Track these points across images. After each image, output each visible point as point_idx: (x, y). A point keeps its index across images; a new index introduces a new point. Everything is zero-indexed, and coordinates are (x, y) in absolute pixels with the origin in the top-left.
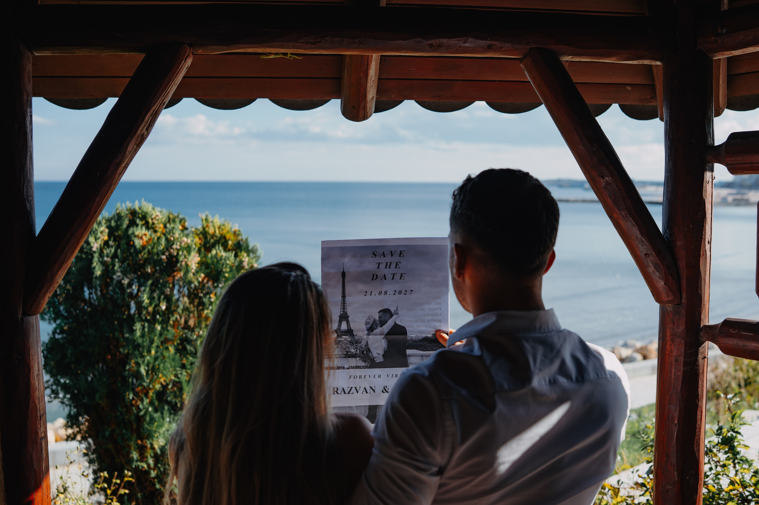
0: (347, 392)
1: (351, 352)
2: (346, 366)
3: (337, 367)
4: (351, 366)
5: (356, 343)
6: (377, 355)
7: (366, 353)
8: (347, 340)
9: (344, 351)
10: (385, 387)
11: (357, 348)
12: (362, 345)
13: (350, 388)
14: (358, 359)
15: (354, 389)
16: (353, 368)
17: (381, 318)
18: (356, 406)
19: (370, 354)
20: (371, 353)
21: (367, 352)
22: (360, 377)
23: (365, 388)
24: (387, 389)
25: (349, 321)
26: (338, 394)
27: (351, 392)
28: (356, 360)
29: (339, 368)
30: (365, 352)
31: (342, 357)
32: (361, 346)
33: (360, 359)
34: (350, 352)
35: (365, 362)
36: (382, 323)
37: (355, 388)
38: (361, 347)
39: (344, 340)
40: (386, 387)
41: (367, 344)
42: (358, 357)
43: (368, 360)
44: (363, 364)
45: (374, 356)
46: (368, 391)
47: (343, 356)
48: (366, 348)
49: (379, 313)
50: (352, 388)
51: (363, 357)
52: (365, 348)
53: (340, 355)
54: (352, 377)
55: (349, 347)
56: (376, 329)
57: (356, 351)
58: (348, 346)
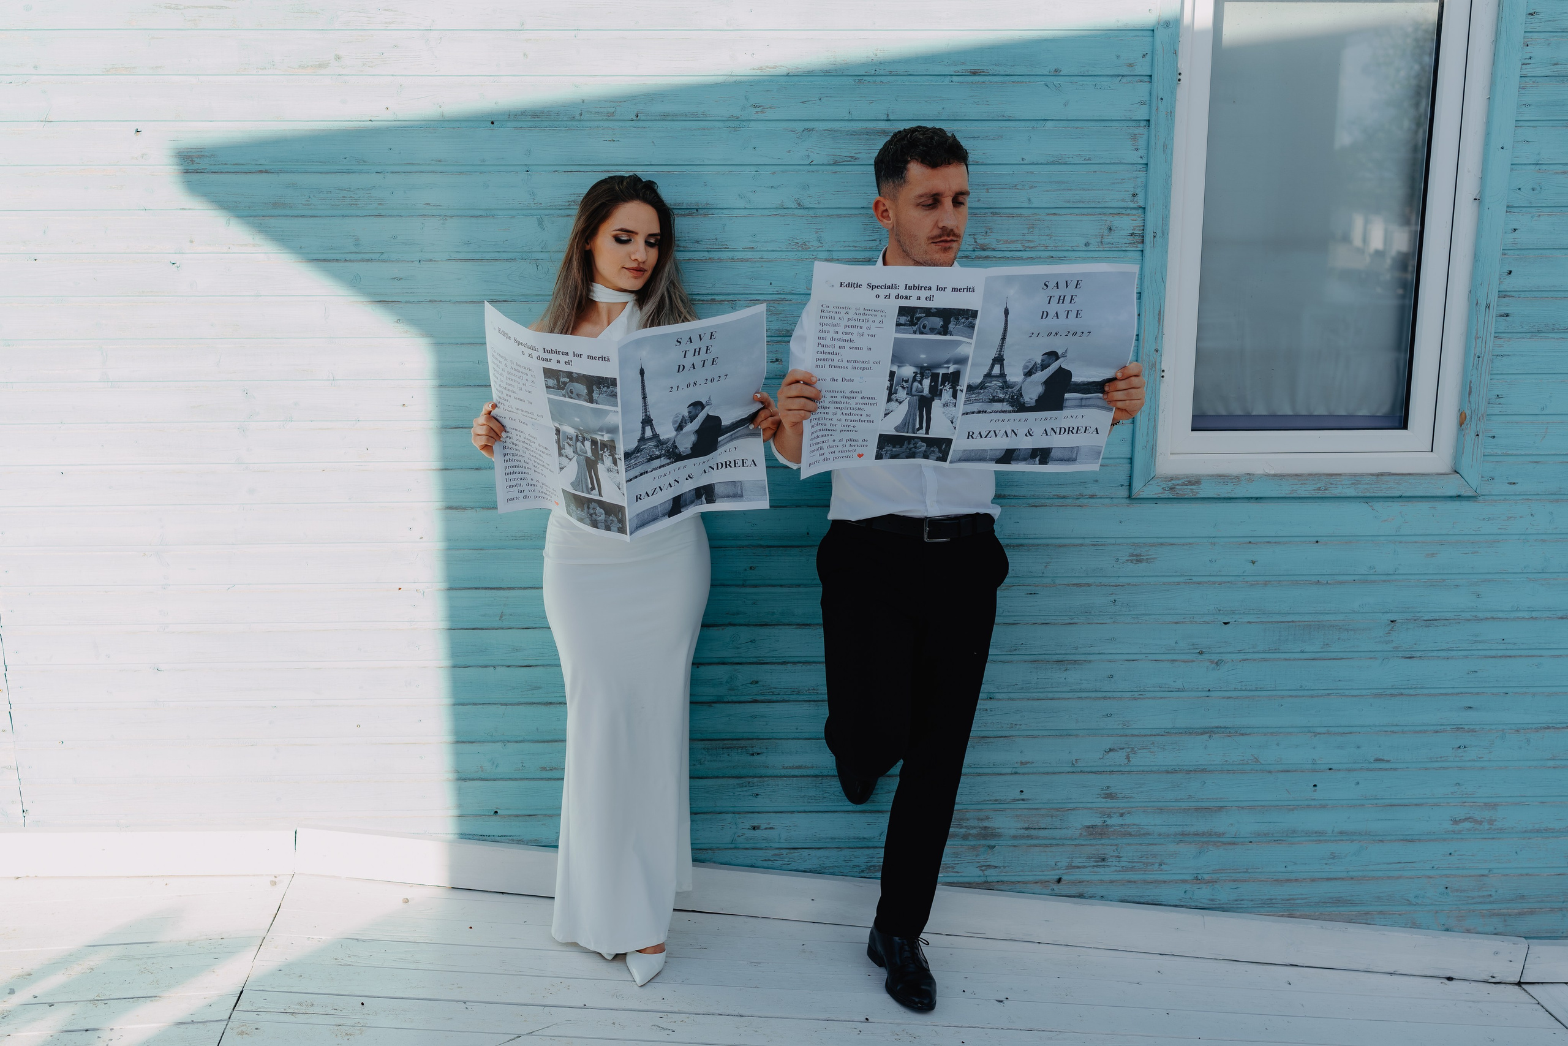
8: (651, 445)
19: (1021, 399)
23: (669, 484)
24: (690, 477)
25: (653, 425)
28: (661, 461)
34: (654, 455)
42: (663, 458)
46: (672, 485)
47: (647, 461)
50: (656, 489)
53: (644, 462)
55: (653, 451)
57: (662, 452)
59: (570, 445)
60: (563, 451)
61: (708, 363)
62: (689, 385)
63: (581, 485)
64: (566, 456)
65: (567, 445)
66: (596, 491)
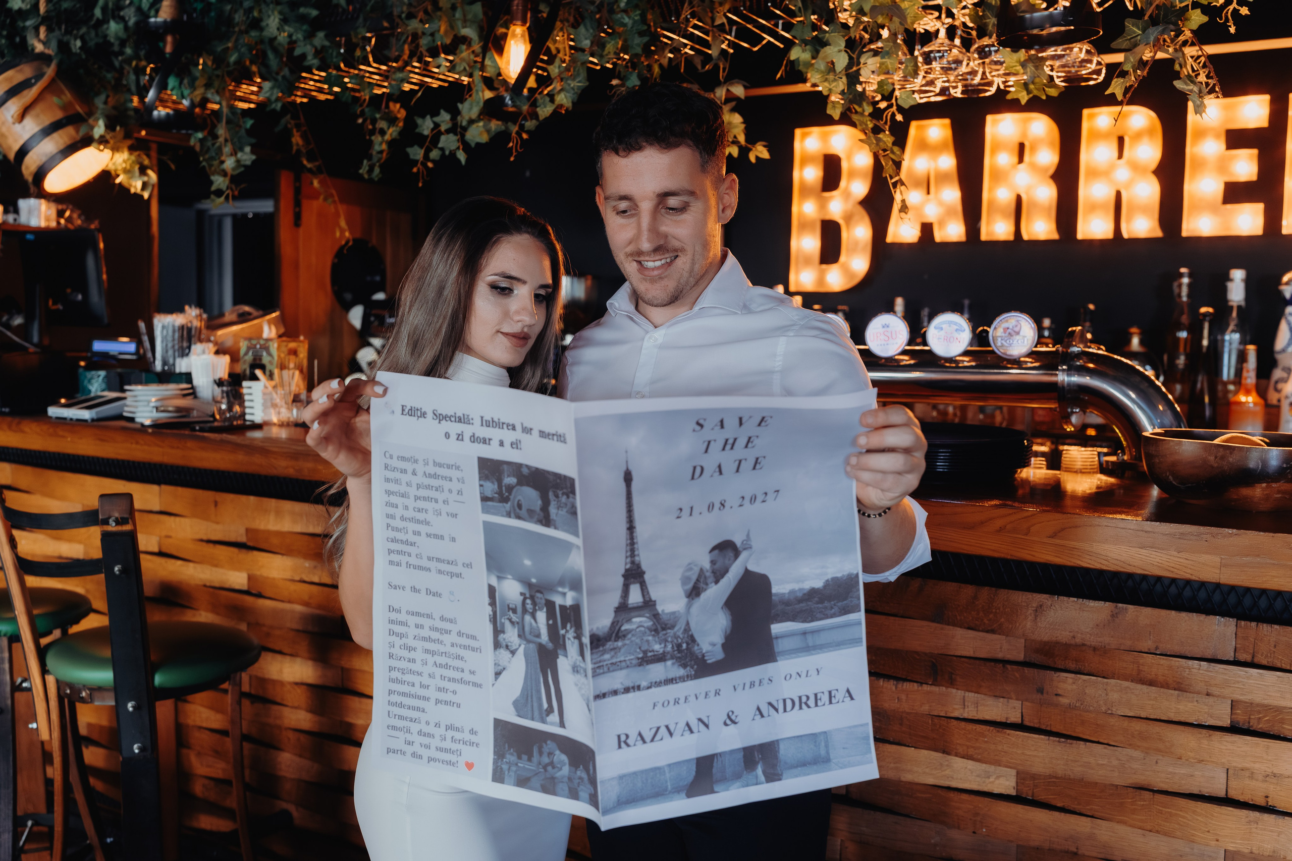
0: (648, 739)
1: (653, 651)
2: (644, 684)
3: (625, 689)
4: (656, 682)
5: (664, 629)
6: (710, 648)
7: (687, 648)
8: (643, 626)
9: (638, 650)
10: (730, 714)
11: (666, 641)
12: (678, 631)
13: (654, 731)
14: (669, 663)
15: (663, 730)
16: (658, 684)
17: (715, 564)
18: (669, 765)
19: (696, 648)
20: (698, 645)
21: (688, 644)
22: (677, 702)
23: (688, 725)
24: (733, 717)
25: (644, 582)
26: (628, 745)
27: (658, 737)
28: (665, 666)
29: (627, 690)
30: (684, 646)
31: (635, 666)
32: (675, 634)
33: (673, 664)
34: (650, 652)
35: (684, 666)
36: (719, 575)
37: (667, 727)
38: (676, 637)
39: (638, 627)
40: (733, 712)
41: (687, 629)
42: (669, 660)
43: (691, 661)
44: (681, 672)
45: (704, 651)
46: (694, 729)
47: (634, 662)
48: (686, 636)
49: (711, 551)
50: (658, 728)
51: (679, 658)
52: (684, 637)
53: (628, 663)
54: (659, 705)
55: (648, 641)
56: (706, 590)
57: (665, 646)
58: (645, 638)
59: (512, 623)
62: (711, 507)
63: (530, 708)
64: (507, 647)
65: (508, 625)
66: (554, 717)
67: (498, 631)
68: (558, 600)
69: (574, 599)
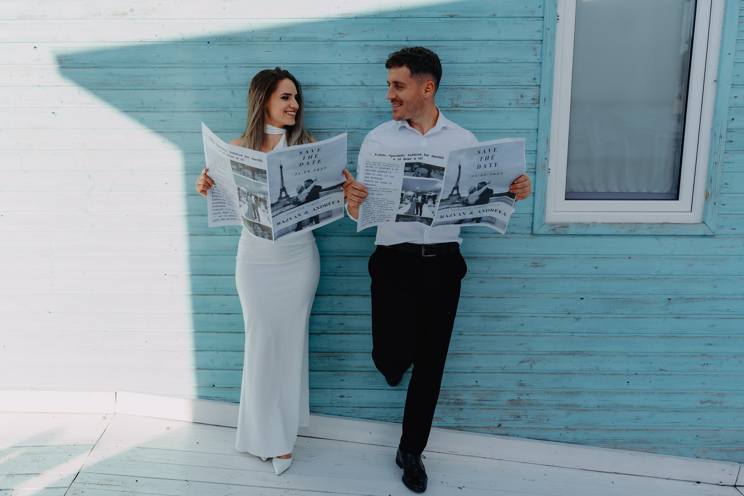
1: (287, 204)
5: (291, 200)
8: (285, 200)
13: (287, 220)
22: (293, 212)
25: (286, 191)
28: (290, 206)
44: (294, 206)
46: (297, 217)
54: (288, 214)
59: (244, 196)
60: (241, 199)
61: (316, 162)
62: (305, 172)
63: (250, 216)
64: (243, 201)
65: (243, 196)
66: (257, 219)
67: (240, 197)
68: (258, 196)
69: (263, 196)
